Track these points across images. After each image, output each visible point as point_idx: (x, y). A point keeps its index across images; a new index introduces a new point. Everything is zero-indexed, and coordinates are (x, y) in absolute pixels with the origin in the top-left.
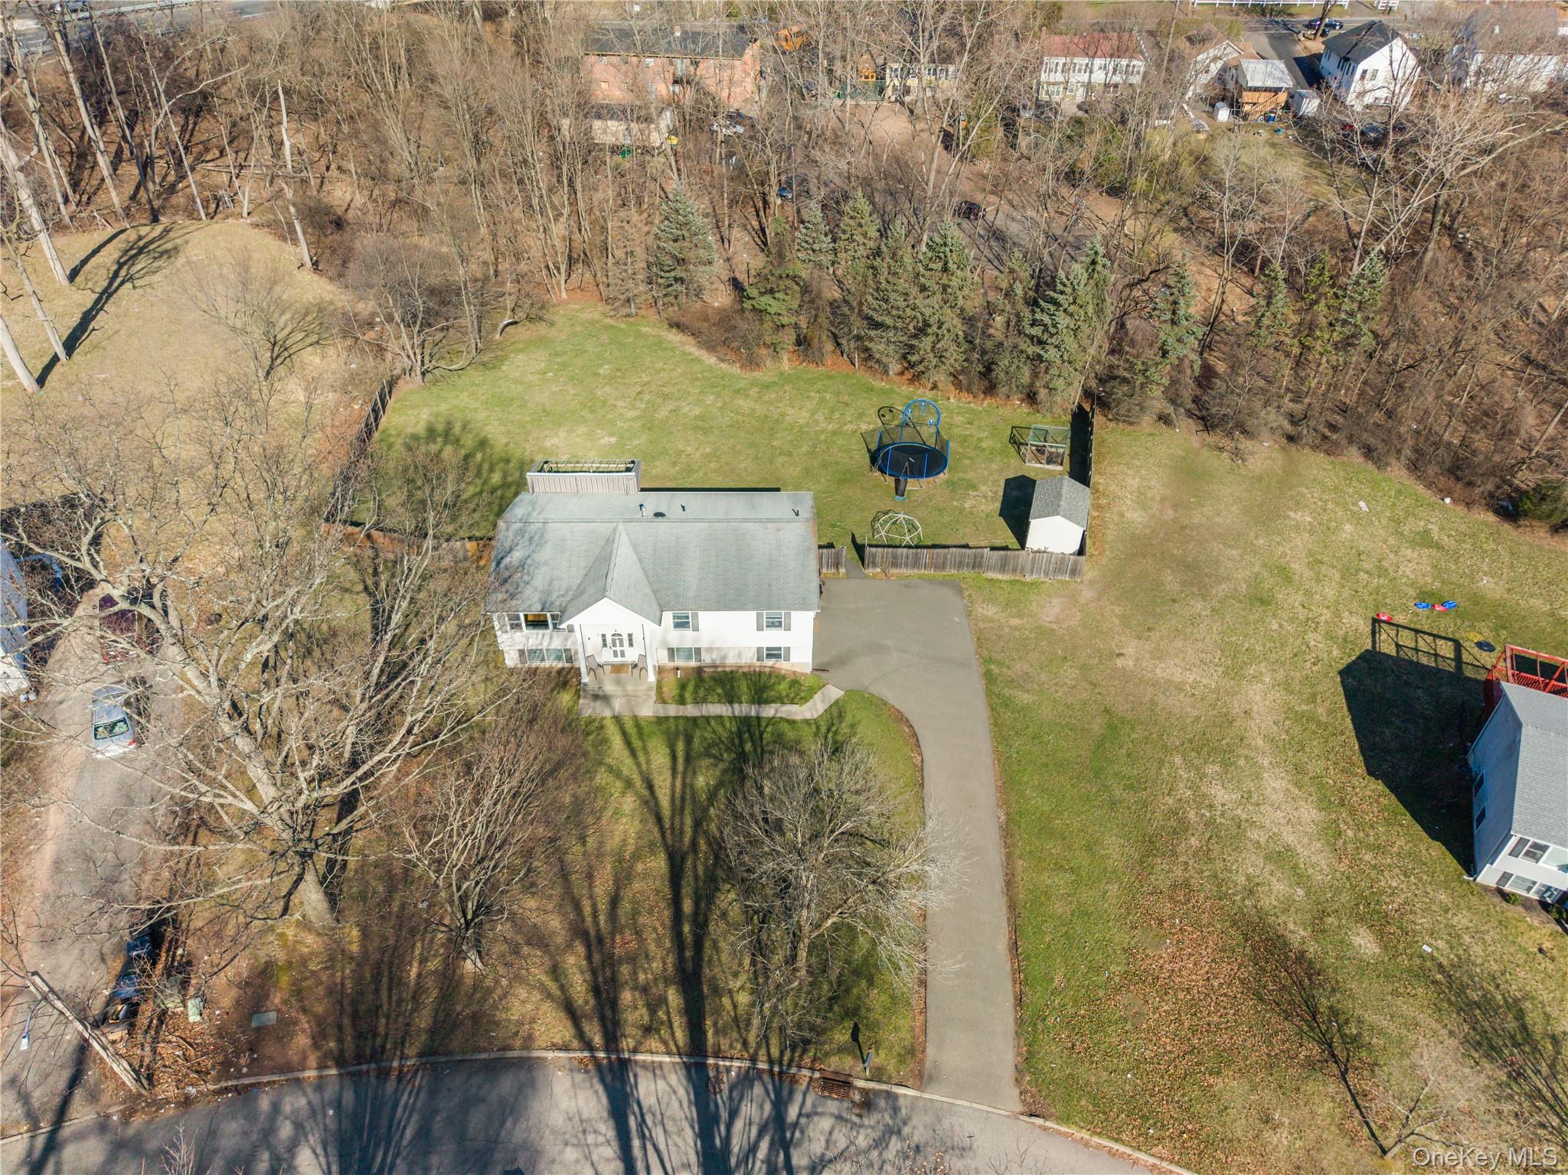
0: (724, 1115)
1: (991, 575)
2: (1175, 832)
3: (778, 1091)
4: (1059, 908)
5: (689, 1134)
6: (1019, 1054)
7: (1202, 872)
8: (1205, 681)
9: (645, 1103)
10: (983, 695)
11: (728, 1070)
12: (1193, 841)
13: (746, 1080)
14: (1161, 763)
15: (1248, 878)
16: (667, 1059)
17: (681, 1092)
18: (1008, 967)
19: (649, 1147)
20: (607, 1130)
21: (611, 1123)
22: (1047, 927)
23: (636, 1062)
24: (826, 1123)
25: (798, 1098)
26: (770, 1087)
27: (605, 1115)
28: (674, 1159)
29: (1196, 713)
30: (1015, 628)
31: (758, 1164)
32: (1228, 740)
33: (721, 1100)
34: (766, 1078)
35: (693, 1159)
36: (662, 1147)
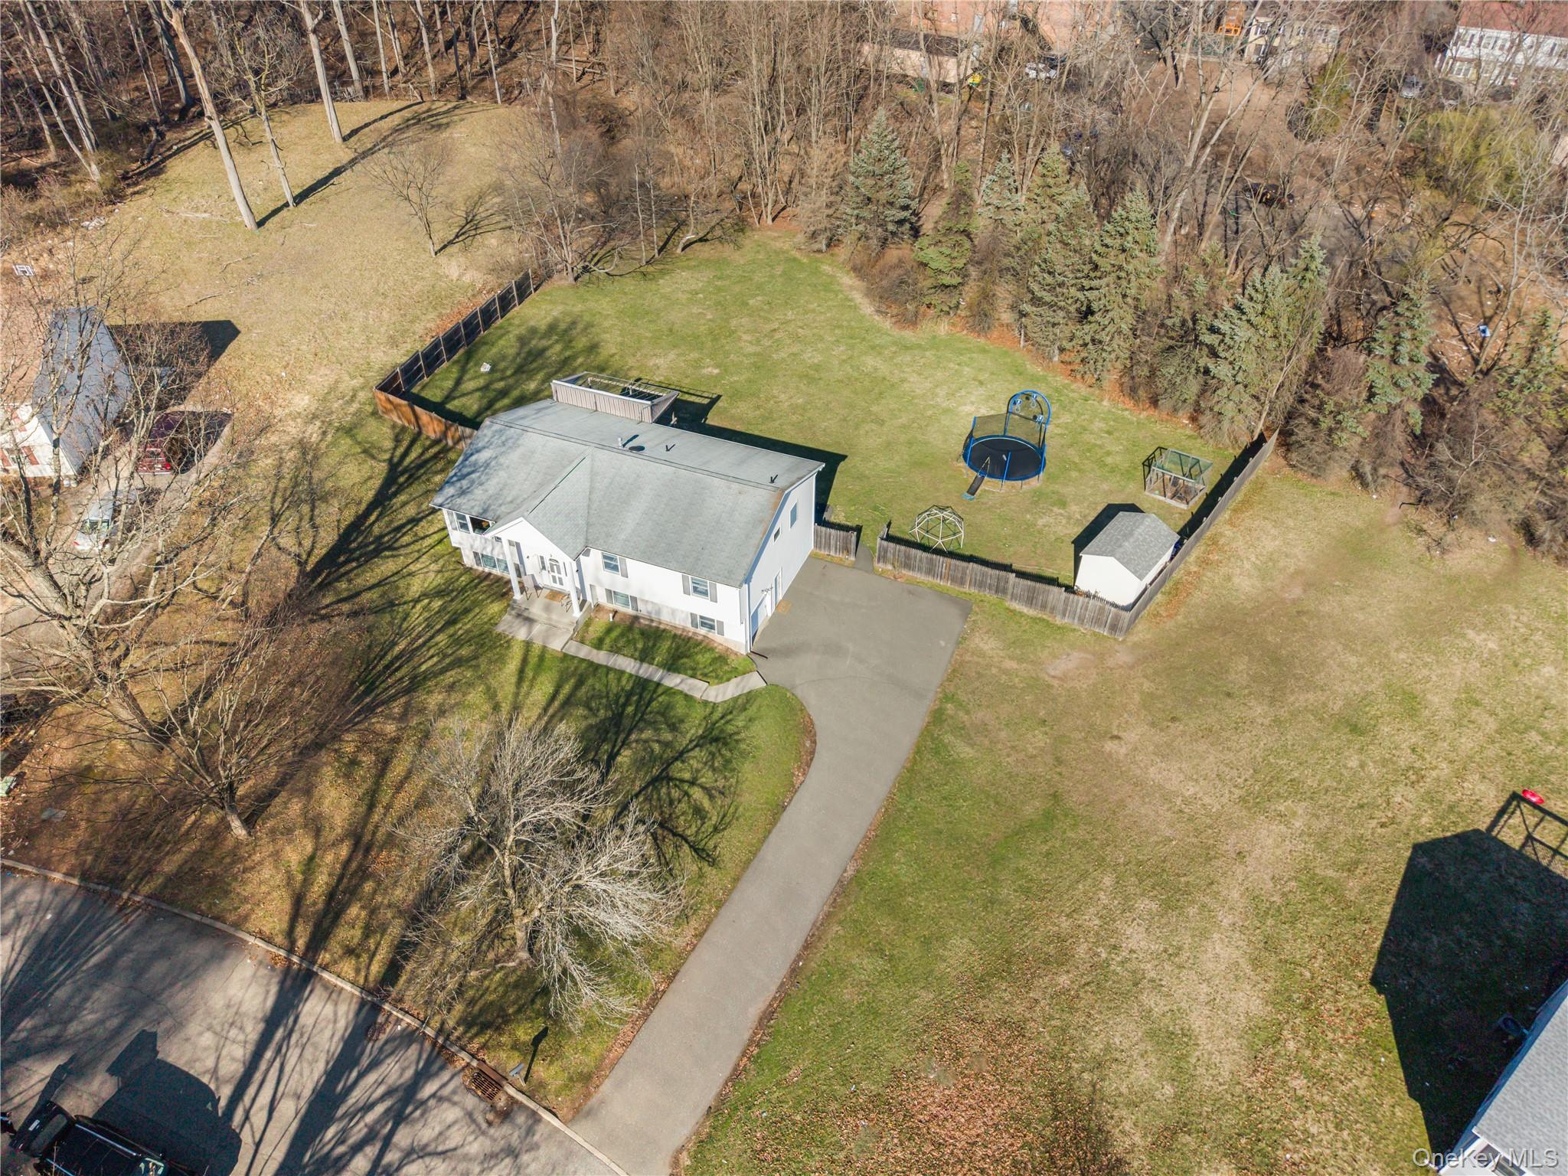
0: (365, 1061)
1: (1016, 606)
2: (1046, 962)
3: (429, 1063)
4: (847, 994)
5: (320, 1067)
6: (697, 1133)
7: (1052, 1018)
8: (1207, 800)
9: (302, 1020)
10: (917, 734)
11: (398, 1021)
12: (1064, 980)
13: (409, 1037)
14: (1084, 875)
15: (1108, 1049)
16: (348, 987)
17: (342, 1024)
18: (747, 1035)
19: (277, 1064)
20: (253, 1031)
21: (261, 1026)
22: (819, 1010)
23: (321, 978)
24: (451, 1114)
25: (445, 1076)
26: (425, 1056)
27: (260, 1015)
28: (291, 1083)
29: (1168, 833)
30: (1005, 672)
31: (362, 1124)
32: (1191, 878)
33: (370, 1049)
34: (427, 1045)
35: (307, 1093)
36: (288, 1069)
